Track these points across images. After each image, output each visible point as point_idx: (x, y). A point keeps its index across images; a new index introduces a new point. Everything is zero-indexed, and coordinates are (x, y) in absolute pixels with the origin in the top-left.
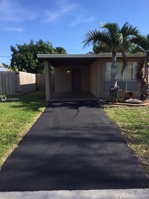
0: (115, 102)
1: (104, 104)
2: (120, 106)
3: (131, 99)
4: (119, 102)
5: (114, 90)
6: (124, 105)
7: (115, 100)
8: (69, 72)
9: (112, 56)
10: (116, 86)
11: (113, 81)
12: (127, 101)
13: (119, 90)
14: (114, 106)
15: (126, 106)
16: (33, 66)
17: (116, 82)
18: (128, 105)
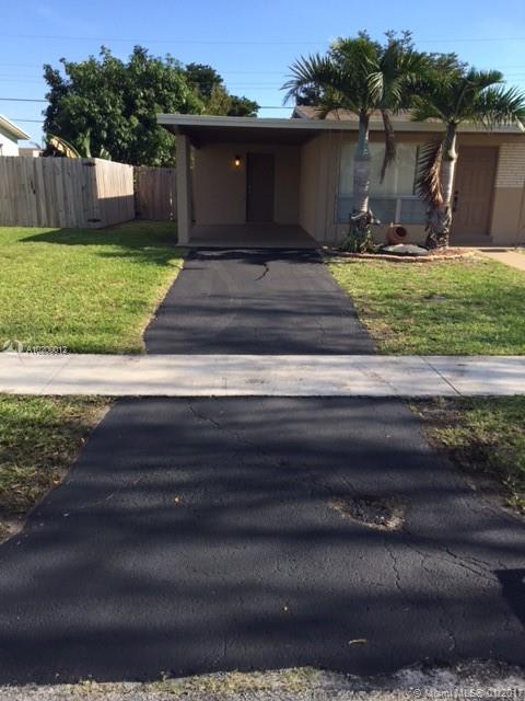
0: (359, 250)
1: (329, 255)
2: (370, 260)
3: (401, 245)
4: (370, 251)
5: (358, 221)
6: (381, 258)
7: (359, 245)
8: (237, 163)
9: (358, 128)
10: (365, 209)
11: (359, 197)
12: (391, 249)
13: (372, 221)
14: (355, 259)
15: (385, 262)
16: (124, 140)
17: (367, 200)
18: (388, 259)
